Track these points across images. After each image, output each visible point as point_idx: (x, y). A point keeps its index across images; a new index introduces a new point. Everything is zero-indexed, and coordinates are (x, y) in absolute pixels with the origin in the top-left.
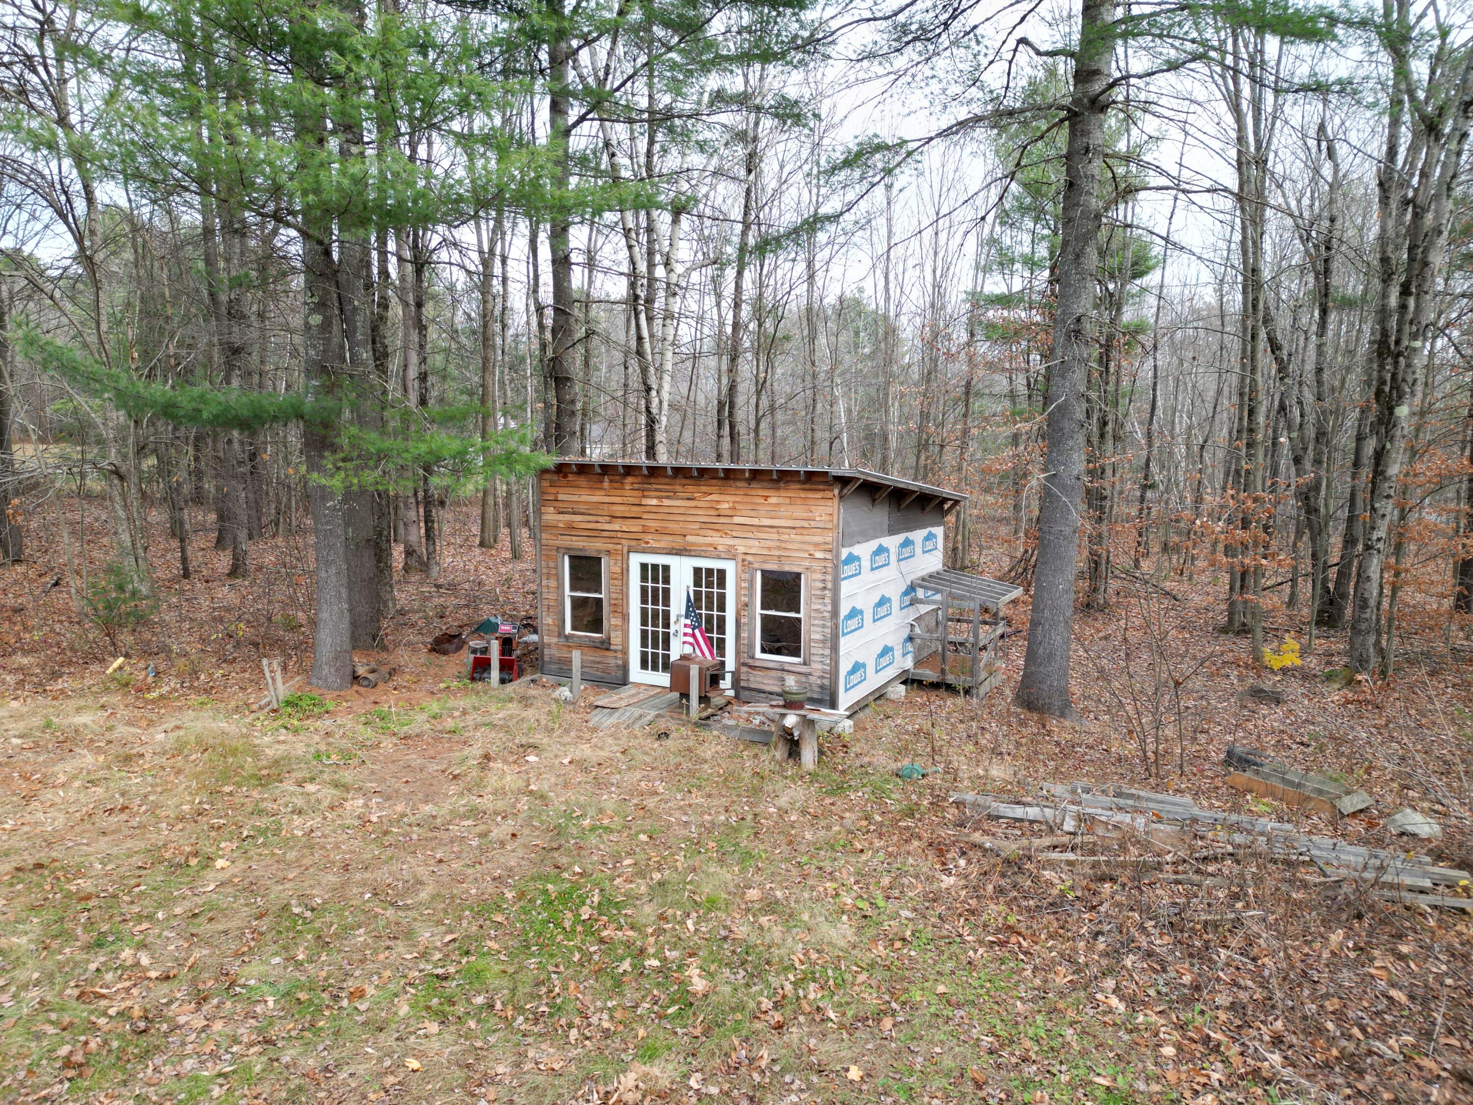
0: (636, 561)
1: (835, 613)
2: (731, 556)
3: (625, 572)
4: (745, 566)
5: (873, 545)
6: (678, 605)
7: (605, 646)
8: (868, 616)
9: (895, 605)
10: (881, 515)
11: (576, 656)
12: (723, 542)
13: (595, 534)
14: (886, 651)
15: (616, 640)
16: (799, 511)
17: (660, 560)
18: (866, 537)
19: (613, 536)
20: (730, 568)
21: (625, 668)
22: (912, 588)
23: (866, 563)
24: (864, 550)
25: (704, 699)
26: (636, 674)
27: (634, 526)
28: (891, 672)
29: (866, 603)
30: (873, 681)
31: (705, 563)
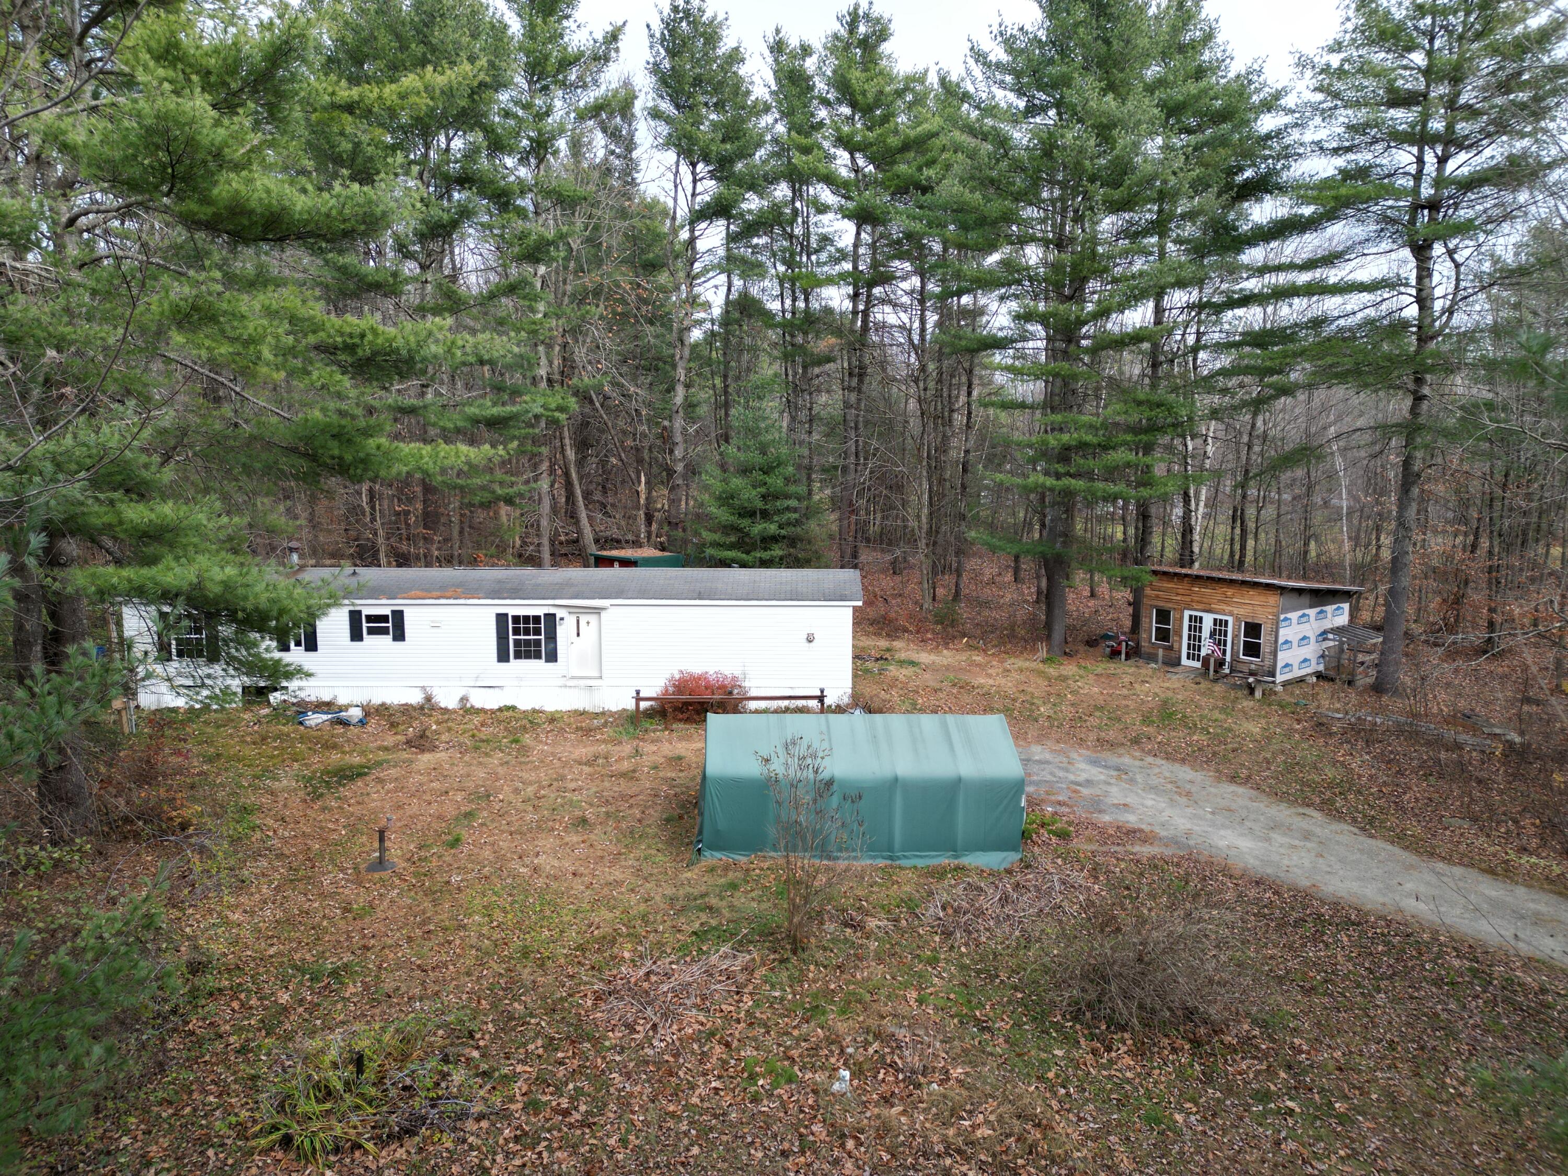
0: (1187, 613)
1: (1276, 641)
2: (1231, 614)
3: (1182, 618)
4: (1237, 619)
5: (1300, 613)
6: (1206, 633)
7: (1171, 648)
8: (1295, 644)
9: (1313, 640)
10: (1306, 599)
11: (1161, 652)
12: (1228, 608)
13: (1169, 601)
14: (1305, 660)
15: (1176, 646)
16: (1262, 598)
17: (1199, 614)
18: (1295, 609)
19: (1177, 602)
20: (1230, 620)
21: (1179, 658)
22: (1325, 632)
23: (1294, 621)
24: (1294, 616)
25: (1216, 671)
26: (1184, 661)
27: (1188, 599)
28: (1309, 670)
29: (1295, 640)
30: (1297, 673)
31: (1219, 617)
